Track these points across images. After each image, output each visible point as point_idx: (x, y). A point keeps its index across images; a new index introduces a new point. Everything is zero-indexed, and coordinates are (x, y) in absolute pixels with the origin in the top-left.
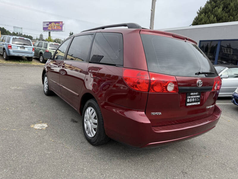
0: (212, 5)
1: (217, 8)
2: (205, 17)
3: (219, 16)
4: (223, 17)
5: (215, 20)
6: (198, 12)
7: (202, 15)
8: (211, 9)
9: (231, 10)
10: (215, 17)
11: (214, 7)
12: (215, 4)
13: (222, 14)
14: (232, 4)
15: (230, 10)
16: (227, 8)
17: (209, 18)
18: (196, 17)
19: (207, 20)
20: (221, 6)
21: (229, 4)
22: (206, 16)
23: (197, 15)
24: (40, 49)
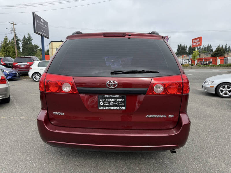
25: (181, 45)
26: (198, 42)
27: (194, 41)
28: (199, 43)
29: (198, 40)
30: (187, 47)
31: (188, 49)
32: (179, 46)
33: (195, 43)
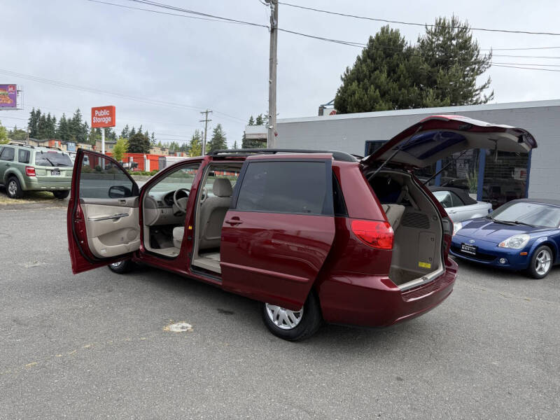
0: (367, 66)
1: (377, 72)
2: (359, 88)
3: (383, 87)
4: (390, 90)
5: (377, 95)
6: (343, 77)
7: (354, 83)
8: (368, 74)
9: (402, 78)
10: (377, 90)
11: (373, 69)
12: (373, 65)
13: (387, 84)
14: (402, 66)
15: (400, 77)
16: (395, 72)
17: (366, 91)
18: (341, 88)
19: (364, 95)
20: (385, 69)
21: (398, 65)
22: (361, 86)
23: (342, 84)
24: (8, 166)
25: (39, 112)
26: (106, 116)
27: (97, 112)
28: (109, 119)
29: (106, 113)
30: (54, 119)
31: (57, 125)
32: (33, 113)
33: (100, 117)
